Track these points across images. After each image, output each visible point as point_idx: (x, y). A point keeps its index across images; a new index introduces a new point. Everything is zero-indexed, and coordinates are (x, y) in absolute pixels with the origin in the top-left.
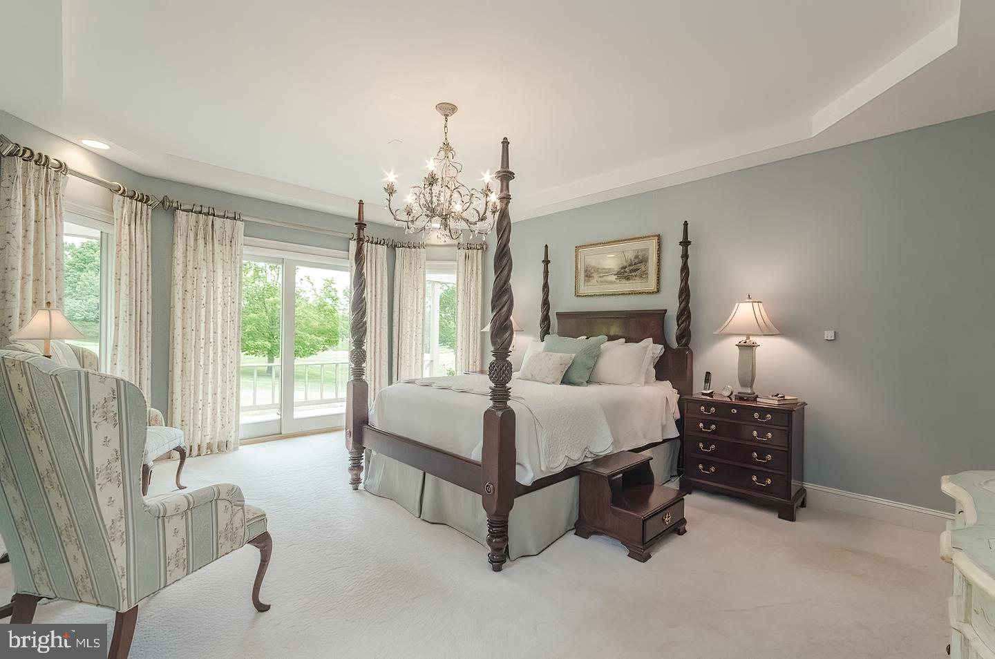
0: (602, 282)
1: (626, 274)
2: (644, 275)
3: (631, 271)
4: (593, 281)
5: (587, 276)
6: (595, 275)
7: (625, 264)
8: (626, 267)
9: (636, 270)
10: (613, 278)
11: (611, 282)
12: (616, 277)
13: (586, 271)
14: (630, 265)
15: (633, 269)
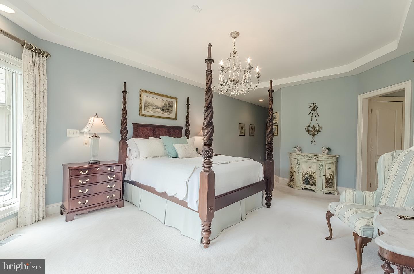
0: (153, 111)
1: (164, 110)
2: (171, 112)
3: (167, 109)
4: (149, 110)
5: (146, 106)
6: (150, 107)
7: (164, 105)
8: (164, 107)
9: (168, 109)
10: (159, 110)
11: (158, 112)
12: (160, 110)
13: (145, 104)
14: (167, 107)
15: (167, 108)
